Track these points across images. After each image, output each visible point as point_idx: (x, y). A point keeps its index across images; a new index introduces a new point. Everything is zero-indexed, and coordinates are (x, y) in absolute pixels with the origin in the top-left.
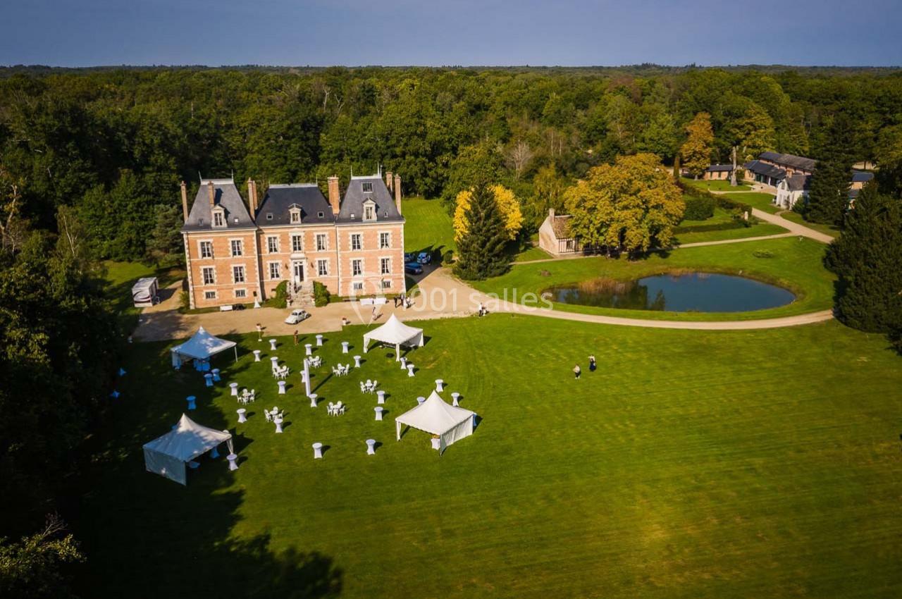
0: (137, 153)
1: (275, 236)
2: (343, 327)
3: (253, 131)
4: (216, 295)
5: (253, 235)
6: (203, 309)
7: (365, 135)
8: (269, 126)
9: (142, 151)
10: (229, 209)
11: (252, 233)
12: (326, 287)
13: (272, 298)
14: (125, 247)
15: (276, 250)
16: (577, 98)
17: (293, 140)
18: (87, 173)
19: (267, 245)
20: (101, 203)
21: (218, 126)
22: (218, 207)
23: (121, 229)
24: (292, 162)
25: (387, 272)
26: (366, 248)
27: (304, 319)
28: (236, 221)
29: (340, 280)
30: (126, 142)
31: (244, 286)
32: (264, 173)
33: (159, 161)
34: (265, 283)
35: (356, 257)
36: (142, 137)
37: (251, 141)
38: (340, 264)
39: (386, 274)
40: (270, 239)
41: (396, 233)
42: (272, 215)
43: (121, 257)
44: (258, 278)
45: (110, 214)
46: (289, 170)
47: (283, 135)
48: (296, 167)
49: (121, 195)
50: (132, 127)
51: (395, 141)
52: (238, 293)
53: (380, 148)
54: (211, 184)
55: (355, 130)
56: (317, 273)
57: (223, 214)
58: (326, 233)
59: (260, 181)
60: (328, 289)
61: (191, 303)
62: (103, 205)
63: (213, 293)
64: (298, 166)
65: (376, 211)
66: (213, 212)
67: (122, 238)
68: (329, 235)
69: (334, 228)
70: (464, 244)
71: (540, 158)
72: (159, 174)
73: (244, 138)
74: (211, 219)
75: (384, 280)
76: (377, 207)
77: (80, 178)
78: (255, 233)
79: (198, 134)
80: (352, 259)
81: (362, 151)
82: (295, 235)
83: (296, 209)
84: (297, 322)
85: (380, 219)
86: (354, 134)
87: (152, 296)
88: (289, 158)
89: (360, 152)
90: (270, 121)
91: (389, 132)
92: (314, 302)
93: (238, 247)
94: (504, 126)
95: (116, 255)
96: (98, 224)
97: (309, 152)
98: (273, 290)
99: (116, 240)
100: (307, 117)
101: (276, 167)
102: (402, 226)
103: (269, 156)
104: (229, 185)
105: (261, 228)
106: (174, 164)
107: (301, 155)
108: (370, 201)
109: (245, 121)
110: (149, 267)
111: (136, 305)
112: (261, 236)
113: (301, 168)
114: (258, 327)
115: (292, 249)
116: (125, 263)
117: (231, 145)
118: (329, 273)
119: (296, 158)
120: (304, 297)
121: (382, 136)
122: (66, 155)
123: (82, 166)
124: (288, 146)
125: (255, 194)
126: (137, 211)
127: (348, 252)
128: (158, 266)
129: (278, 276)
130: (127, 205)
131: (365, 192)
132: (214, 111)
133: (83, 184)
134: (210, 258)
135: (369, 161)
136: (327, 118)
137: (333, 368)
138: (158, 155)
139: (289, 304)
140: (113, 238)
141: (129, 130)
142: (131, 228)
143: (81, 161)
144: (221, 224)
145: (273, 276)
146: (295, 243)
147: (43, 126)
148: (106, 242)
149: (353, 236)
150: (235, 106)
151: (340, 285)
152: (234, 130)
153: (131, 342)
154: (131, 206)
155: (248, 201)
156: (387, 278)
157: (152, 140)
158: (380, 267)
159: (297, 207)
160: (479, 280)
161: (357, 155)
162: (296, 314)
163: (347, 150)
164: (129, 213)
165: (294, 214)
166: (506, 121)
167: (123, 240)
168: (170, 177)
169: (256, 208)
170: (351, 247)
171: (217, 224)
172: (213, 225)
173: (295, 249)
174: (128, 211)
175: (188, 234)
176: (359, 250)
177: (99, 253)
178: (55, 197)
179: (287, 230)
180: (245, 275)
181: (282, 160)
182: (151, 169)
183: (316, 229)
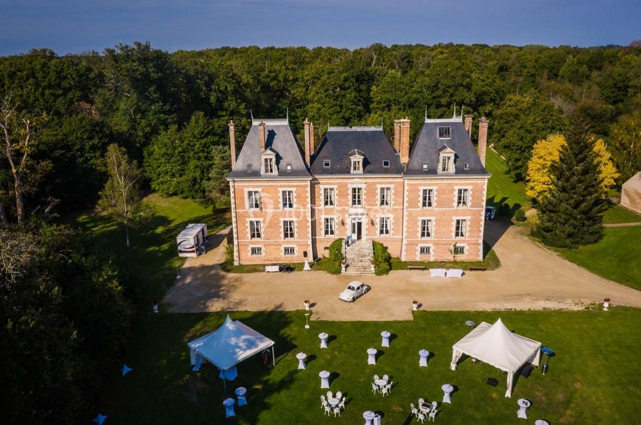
0: (213, 99)
1: (332, 187)
2: (413, 312)
3: (314, 83)
4: (262, 251)
5: (306, 186)
6: (247, 266)
7: (412, 87)
8: (328, 78)
9: (217, 97)
10: (281, 154)
11: (306, 182)
12: (386, 248)
13: (324, 257)
14: (190, 185)
15: (331, 203)
16: (590, 61)
17: (349, 91)
18: (166, 115)
19: (322, 197)
20: (173, 142)
21: (286, 80)
22: (269, 152)
23: (189, 167)
24: (346, 110)
25: (462, 235)
26: (438, 206)
27: (362, 295)
28: (289, 168)
29: (405, 242)
30: (204, 88)
31: (294, 242)
32: (321, 120)
33: (232, 106)
34: (317, 240)
35: (426, 216)
36: (218, 84)
37: (312, 92)
38: (405, 223)
39: (460, 238)
40: (325, 190)
41: (477, 191)
42: (329, 161)
43: (185, 195)
44: (310, 235)
45: (180, 152)
46: (343, 117)
47: (340, 86)
48: (350, 114)
49: (190, 135)
50: (209, 76)
51: (442, 92)
52: (286, 250)
53: (427, 98)
54: (262, 124)
55: (403, 83)
56: (378, 232)
57: (274, 160)
58: (392, 186)
59: (318, 126)
60: (389, 251)
61: (236, 258)
62: (174, 144)
63: (259, 249)
64: (352, 114)
65: (455, 161)
66: (263, 157)
67: (188, 177)
68: (395, 188)
69: (401, 180)
70: (550, 203)
71: (587, 109)
72: (231, 117)
73: (307, 90)
74: (261, 165)
75: (457, 245)
76: (456, 156)
77: (159, 119)
78: (309, 183)
79: (269, 86)
80: (420, 219)
81: (409, 101)
82: (355, 186)
83: (358, 156)
84: (354, 299)
85: (459, 171)
86: (403, 86)
87: (197, 245)
88: (344, 106)
89: (407, 102)
90: (329, 73)
91: (435, 84)
92: (374, 269)
93: (289, 198)
94: (533, 82)
95: (182, 192)
96: (168, 162)
97: (362, 102)
98: (326, 248)
99: (183, 177)
100: (361, 72)
101: (333, 114)
102: (486, 181)
103: (326, 105)
104: (283, 126)
105: (317, 177)
106: (245, 109)
107: (354, 104)
108: (449, 150)
109: (308, 75)
110: (206, 208)
111: (181, 255)
112: (316, 186)
113: (354, 116)
114: (307, 305)
115: (350, 202)
116: (189, 200)
117: (296, 96)
118: (391, 232)
119: (350, 107)
120: (361, 261)
121: (428, 87)
122: (147, 98)
123: (161, 109)
124: (344, 96)
125: (312, 138)
126: (203, 151)
127: (417, 209)
128: (214, 207)
129: (332, 233)
130: (195, 145)
131: (440, 139)
132: (284, 67)
133: (161, 124)
134: (258, 209)
135: (415, 110)
136: (378, 72)
137: (412, 405)
138: (231, 100)
139: (343, 269)
140: (181, 176)
141: (206, 78)
142: (196, 167)
143: (161, 104)
144: (271, 171)
145: (327, 233)
146: (354, 197)
147: (128, 70)
148: (175, 179)
149: (425, 191)
150: (300, 63)
151: (404, 248)
152: (299, 83)
153: (157, 312)
154: (197, 146)
155: (304, 145)
156: (461, 242)
157: (226, 88)
158: (454, 229)
159: (360, 154)
160: (571, 248)
161: (405, 105)
162: (353, 289)
163: (395, 101)
164: (195, 153)
165: (355, 163)
166: (535, 78)
167: (188, 178)
168: (241, 121)
169: (312, 153)
170: (421, 204)
171: (267, 171)
172: (263, 172)
173: (354, 203)
174: (195, 151)
175: (234, 181)
176: (430, 208)
177: (168, 189)
178: (137, 136)
179: (346, 181)
180: (295, 230)
181: (338, 109)
182: (224, 113)
183: (380, 180)
